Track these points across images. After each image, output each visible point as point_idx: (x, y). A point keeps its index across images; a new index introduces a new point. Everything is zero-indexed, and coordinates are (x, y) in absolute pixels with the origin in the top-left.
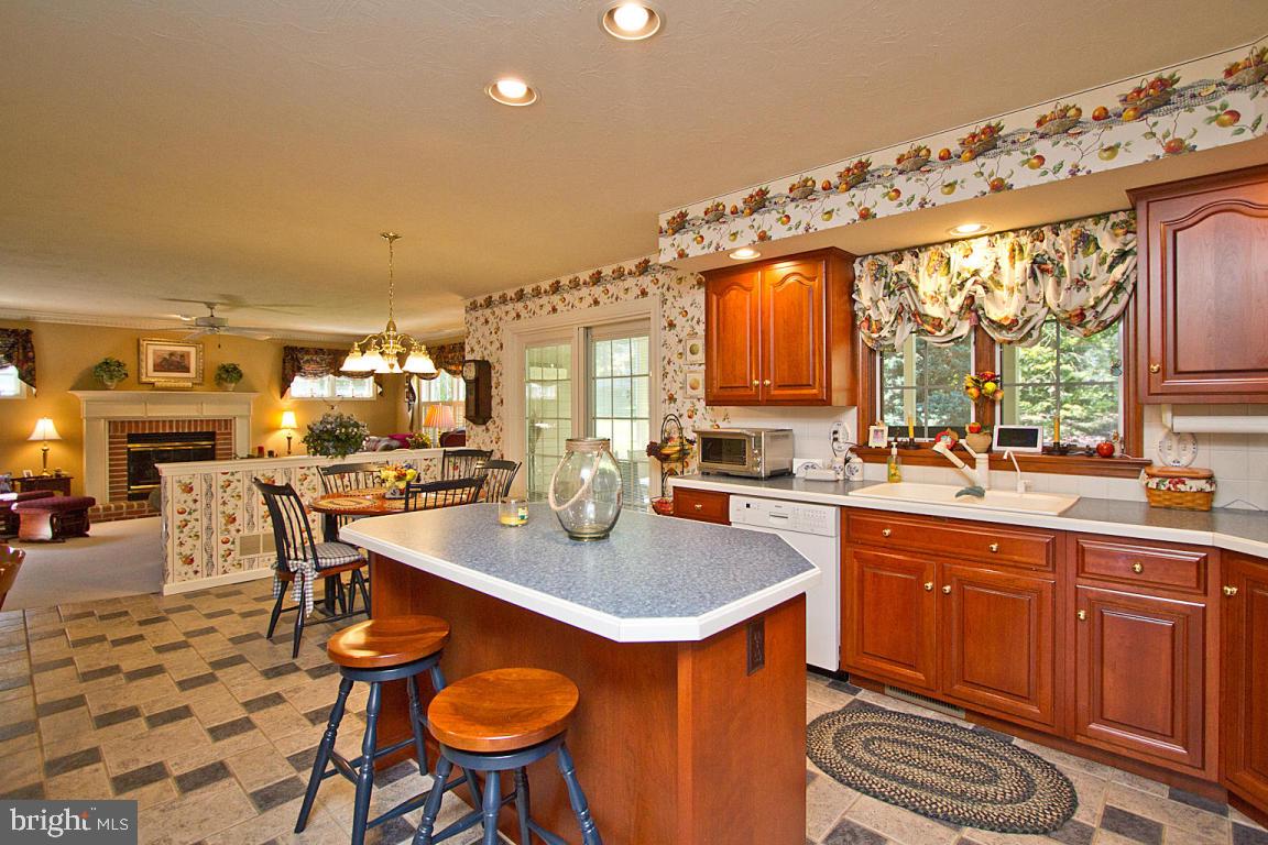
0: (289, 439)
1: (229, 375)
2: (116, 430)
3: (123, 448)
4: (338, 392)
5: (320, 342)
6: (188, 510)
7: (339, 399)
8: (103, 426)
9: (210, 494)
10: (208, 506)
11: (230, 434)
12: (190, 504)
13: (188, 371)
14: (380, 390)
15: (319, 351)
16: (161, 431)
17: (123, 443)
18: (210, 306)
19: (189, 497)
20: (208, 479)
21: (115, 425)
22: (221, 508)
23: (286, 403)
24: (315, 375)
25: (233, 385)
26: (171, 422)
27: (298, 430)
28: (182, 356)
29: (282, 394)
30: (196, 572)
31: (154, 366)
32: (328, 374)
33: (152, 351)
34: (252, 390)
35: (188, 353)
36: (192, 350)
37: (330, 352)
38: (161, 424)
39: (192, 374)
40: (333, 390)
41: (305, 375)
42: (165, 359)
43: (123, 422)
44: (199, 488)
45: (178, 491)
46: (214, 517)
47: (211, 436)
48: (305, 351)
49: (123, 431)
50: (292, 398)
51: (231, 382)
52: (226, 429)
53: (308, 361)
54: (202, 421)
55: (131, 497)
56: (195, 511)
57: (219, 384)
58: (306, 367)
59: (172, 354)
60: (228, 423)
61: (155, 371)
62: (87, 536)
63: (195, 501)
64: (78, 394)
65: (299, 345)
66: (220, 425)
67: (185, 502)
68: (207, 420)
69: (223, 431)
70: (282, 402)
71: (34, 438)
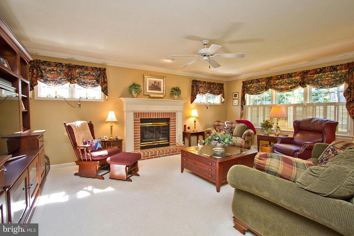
0: (195, 121)
1: (176, 91)
2: (136, 117)
3: (139, 125)
4: (209, 101)
7: (209, 104)
8: (132, 115)
11: (175, 119)
13: (160, 90)
14: (223, 100)
16: (152, 118)
17: (139, 123)
21: (136, 114)
23: (193, 105)
24: (203, 93)
25: (177, 97)
26: (155, 113)
28: (158, 83)
31: (149, 87)
32: (207, 93)
33: (149, 80)
35: (161, 82)
36: (162, 80)
37: (208, 83)
38: (152, 114)
40: (207, 100)
42: (152, 84)
43: (139, 113)
47: (168, 120)
48: (200, 82)
49: (139, 118)
50: (196, 103)
51: (177, 95)
53: (201, 87)
55: (142, 148)
57: (172, 96)
58: (201, 90)
59: (155, 82)
60: (174, 114)
61: (149, 90)
64: (122, 99)
65: (198, 80)
66: (172, 115)
68: (168, 113)
69: (173, 118)
70: (191, 105)
71: (107, 120)
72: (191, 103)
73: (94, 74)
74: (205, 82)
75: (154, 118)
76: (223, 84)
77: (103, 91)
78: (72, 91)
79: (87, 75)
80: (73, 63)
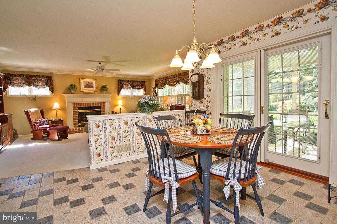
0: (121, 108)
1: (104, 89)
3: (77, 111)
4: (134, 94)
5: (128, 78)
6: (98, 135)
7: (134, 96)
8: (71, 105)
9: (105, 128)
10: (105, 133)
11: (105, 107)
12: (99, 132)
13: (93, 88)
14: (145, 93)
16: (86, 106)
17: (76, 110)
18: (100, 63)
19: (98, 129)
20: (104, 122)
21: (74, 104)
22: (110, 134)
23: (119, 97)
24: (127, 88)
26: (89, 103)
27: (123, 105)
28: (91, 83)
29: (118, 95)
30: (102, 160)
31: (84, 86)
32: (130, 88)
33: (84, 81)
34: (110, 93)
35: (93, 82)
36: (94, 81)
37: (131, 81)
38: (86, 104)
39: (94, 89)
40: (132, 93)
41: (124, 89)
42: (87, 84)
43: (76, 103)
44: (102, 125)
45: (94, 126)
46: (107, 138)
47: (99, 108)
48: (124, 81)
49: (76, 106)
50: (121, 96)
51: (105, 91)
52: (104, 106)
53: (125, 84)
54: (97, 103)
55: (79, 126)
56: (100, 135)
57: (101, 92)
58: (125, 86)
59: (88, 83)
60: (104, 104)
61: (84, 88)
62: (68, 139)
63: (101, 131)
64: (65, 95)
65: (123, 79)
66: (102, 104)
67: (97, 131)
68: (99, 103)
69: (103, 106)
70: (118, 97)
71: (53, 108)
72: (118, 96)
73: (44, 80)
74: (129, 81)
75: (88, 106)
76: (145, 82)
77: (50, 90)
78: (30, 91)
79: (39, 80)
80: (30, 74)
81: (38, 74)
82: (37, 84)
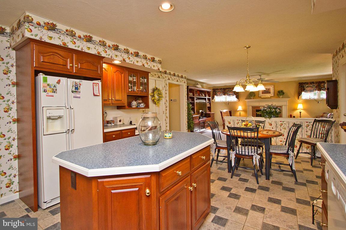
0: (300, 113)
1: (280, 93)
2: (253, 109)
3: (255, 113)
5: (312, 80)
8: (251, 108)
13: (270, 93)
15: (312, 83)
21: (253, 107)
23: (300, 101)
24: (310, 91)
25: (282, 96)
27: (304, 109)
28: (269, 89)
29: (298, 98)
31: (262, 92)
34: (287, 97)
37: (317, 83)
41: (306, 91)
43: (255, 107)
48: (307, 83)
49: (255, 109)
50: (302, 99)
53: (308, 87)
57: (279, 97)
58: (307, 89)
60: (280, 107)
61: (262, 94)
64: (247, 100)
65: (304, 82)
70: (297, 100)
71: (238, 110)
77: (236, 97)
78: (226, 98)
79: (230, 91)
80: (225, 87)
81: (230, 87)
82: (229, 93)
